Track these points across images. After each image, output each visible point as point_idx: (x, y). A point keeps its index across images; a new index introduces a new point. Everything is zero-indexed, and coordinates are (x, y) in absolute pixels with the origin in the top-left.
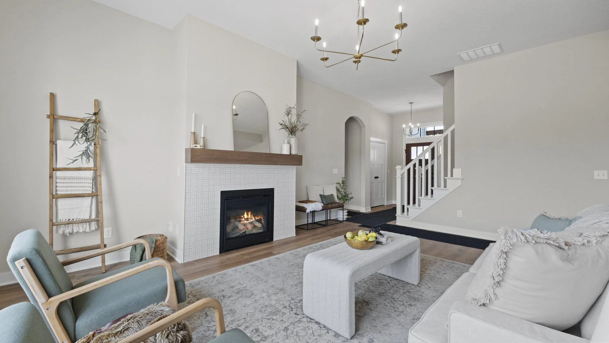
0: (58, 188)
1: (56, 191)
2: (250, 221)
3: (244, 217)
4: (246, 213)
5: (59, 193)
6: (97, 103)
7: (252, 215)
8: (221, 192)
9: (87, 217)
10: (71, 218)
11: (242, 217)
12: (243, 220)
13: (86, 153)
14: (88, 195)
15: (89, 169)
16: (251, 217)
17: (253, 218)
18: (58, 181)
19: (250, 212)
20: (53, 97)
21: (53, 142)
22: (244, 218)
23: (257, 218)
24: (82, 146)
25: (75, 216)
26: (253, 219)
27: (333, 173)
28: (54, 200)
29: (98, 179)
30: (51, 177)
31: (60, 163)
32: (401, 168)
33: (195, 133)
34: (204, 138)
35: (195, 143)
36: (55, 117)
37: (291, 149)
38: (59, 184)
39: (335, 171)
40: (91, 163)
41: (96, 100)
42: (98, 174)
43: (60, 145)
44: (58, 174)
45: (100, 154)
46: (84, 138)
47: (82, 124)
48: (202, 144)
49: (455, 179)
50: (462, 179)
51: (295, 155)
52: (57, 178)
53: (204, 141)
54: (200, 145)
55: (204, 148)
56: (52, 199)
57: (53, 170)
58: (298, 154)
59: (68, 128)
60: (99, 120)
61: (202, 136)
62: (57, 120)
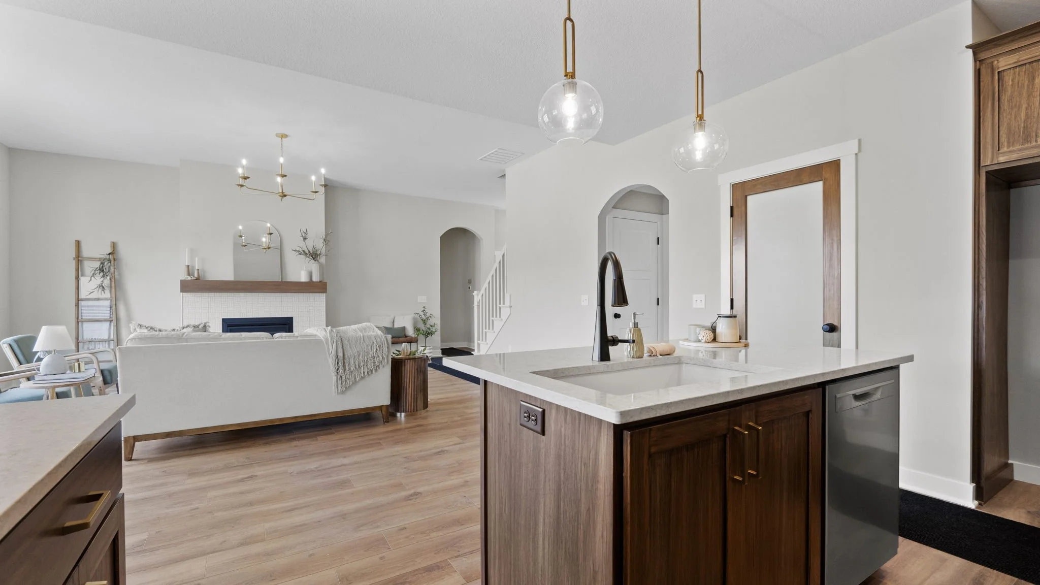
0: (83, 314)
1: (82, 316)
5: (83, 318)
6: (114, 245)
8: (223, 319)
9: (106, 337)
10: (93, 338)
13: (102, 287)
14: (105, 320)
15: (106, 299)
18: (83, 308)
20: (78, 243)
21: (77, 279)
24: (98, 280)
25: (96, 336)
27: (419, 301)
28: (80, 323)
29: (114, 307)
30: (77, 305)
31: (83, 295)
32: (478, 295)
33: (188, 266)
34: (198, 270)
35: (189, 275)
36: (79, 259)
37: (311, 277)
38: (83, 311)
39: (422, 299)
40: (107, 294)
41: (113, 243)
42: (114, 302)
43: (83, 280)
44: (82, 303)
45: (116, 287)
46: (102, 274)
47: (99, 263)
48: (196, 275)
49: (506, 307)
50: (511, 307)
51: (317, 282)
52: (82, 306)
53: (198, 273)
54: (194, 276)
55: (198, 279)
56: (78, 322)
57: (78, 300)
58: (320, 281)
59: (90, 267)
60: (114, 259)
61: (197, 268)
62: (81, 261)
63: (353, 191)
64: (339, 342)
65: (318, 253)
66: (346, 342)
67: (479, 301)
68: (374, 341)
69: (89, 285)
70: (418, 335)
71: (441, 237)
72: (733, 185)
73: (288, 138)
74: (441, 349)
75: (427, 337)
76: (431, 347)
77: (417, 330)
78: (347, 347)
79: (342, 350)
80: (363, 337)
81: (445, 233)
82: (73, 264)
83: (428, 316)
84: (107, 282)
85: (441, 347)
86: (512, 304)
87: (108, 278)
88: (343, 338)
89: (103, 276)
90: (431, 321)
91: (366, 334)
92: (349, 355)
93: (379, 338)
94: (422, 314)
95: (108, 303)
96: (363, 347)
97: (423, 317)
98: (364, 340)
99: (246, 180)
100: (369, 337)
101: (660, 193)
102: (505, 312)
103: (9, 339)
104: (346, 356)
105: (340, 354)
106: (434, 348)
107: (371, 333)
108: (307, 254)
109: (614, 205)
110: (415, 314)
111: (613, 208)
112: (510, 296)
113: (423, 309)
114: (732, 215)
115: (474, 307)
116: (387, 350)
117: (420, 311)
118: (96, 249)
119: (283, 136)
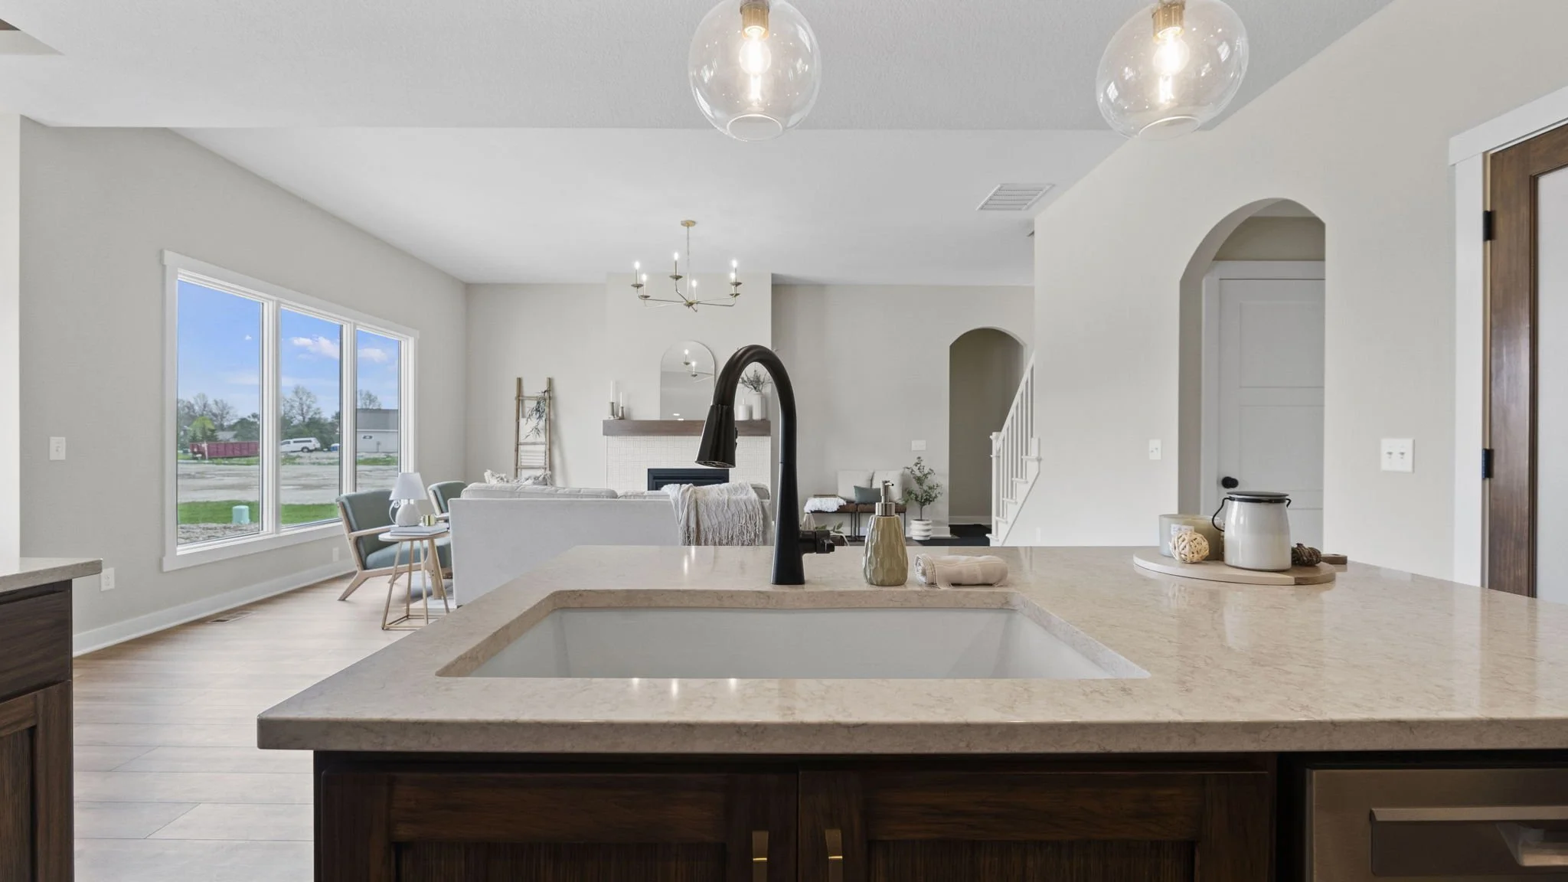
0: (521, 461)
5: (522, 464)
6: (550, 381)
8: (649, 470)
13: (538, 429)
15: (542, 444)
18: (521, 454)
20: (520, 381)
21: (518, 419)
24: (533, 422)
27: (913, 449)
28: (519, 470)
29: (548, 453)
30: (517, 450)
31: (522, 439)
32: (997, 438)
33: (613, 403)
34: (622, 408)
35: (613, 415)
36: (520, 398)
37: (751, 413)
38: (523, 457)
39: (918, 445)
40: (542, 438)
41: (550, 379)
42: (548, 446)
43: (522, 421)
44: (521, 448)
45: (551, 429)
46: (538, 415)
47: (536, 402)
48: (620, 415)
49: (1032, 460)
50: (1039, 460)
51: (757, 421)
52: (522, 451)
53: (623, 412)
54: (617, 416)
55: (622, 418)
56: (517, 469)
57: (518, 445)
58: (762, 420)
59: (530, 405)
60: (550, 397)
61: (621, 406)
62: (523, 400)
63: (818, 288)
64: (693, 505)
65: (762, 380)
66: (702, 508)
67: (1000, 450)
68: (744, 508)
69: (528, 426)
70: (907, 502)
71: (951, 347)
72: (1493, 157)
73: (696, 226)
74: (950, 526)
75: (923, 504)
76: (930, 522)
77: (907, 492)
78: (704, 517)
79: (695, 518)
80: (728, 500)
81: (959, 338)
82: (515, 402)
83: (926, 472)
84: (542, 423)
85: (950, 520)
86: (1042, 456)
87: (544, 419)
88: (699, 502)
89: (540, 417)
90: (932, 480)
91: (734, 497)
92: (706, 526)
93: (751, 503)
94: (915, 469)
95: (542, 448)
96: (727, 517)
97: (918, 473)
98: (728, 506)
99: (639, 289)
100: (737, 502)
101: (1309, 212)
102: (1032, 468)
103: (434, 486)
104: (702, 528)
105: (693, 525)
106: (937, 523)
107: (743, 497)
108: (745, 381)
109: (1218, 254)
110: (904, 468)
111: (1215, 259)
112: (1039, 440)
113: (917, 461)
114: (1489, 233)
115: (991, 459)
116: (761, 522)
117: (911, 465)
118: (534, 388)
119: (688, 224)
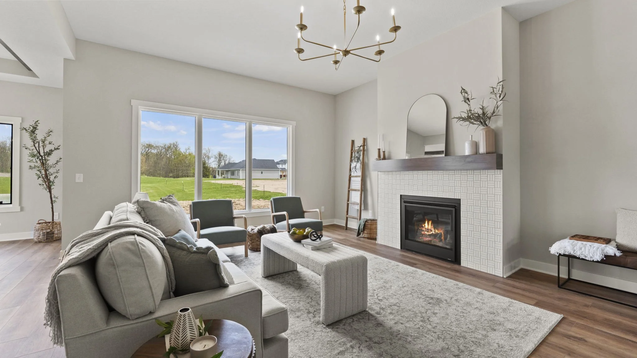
1: (351, 187)
2: (429, 233)
3: (425, 226)
4: (426, 222)
6: (365, 140)
7: (432, 226)
11: (423, 226)
12: (424, 230)
14: (358, 190)
16: (431, 228)
17: (433, 230)
18: (352, 182)
19: (431, 221)
20: (353, 142)
21: (351, 163)
22: (425, 228)
23: (437, 231)
26: (433, 232)
28: (350, 191)
29: (362, 182)
33: (379, 150)
34: (384, 151)
36: (352, 151)
40: (359, 173)
42: (362, 179)
44: (352, 179)
47: (357, 153)
53: (384, 154)
55: (384, 159)
57: (350, 177)
60: (364, 150)
84: (359, 165)
87: (360, 162)
95: (359, 179)
